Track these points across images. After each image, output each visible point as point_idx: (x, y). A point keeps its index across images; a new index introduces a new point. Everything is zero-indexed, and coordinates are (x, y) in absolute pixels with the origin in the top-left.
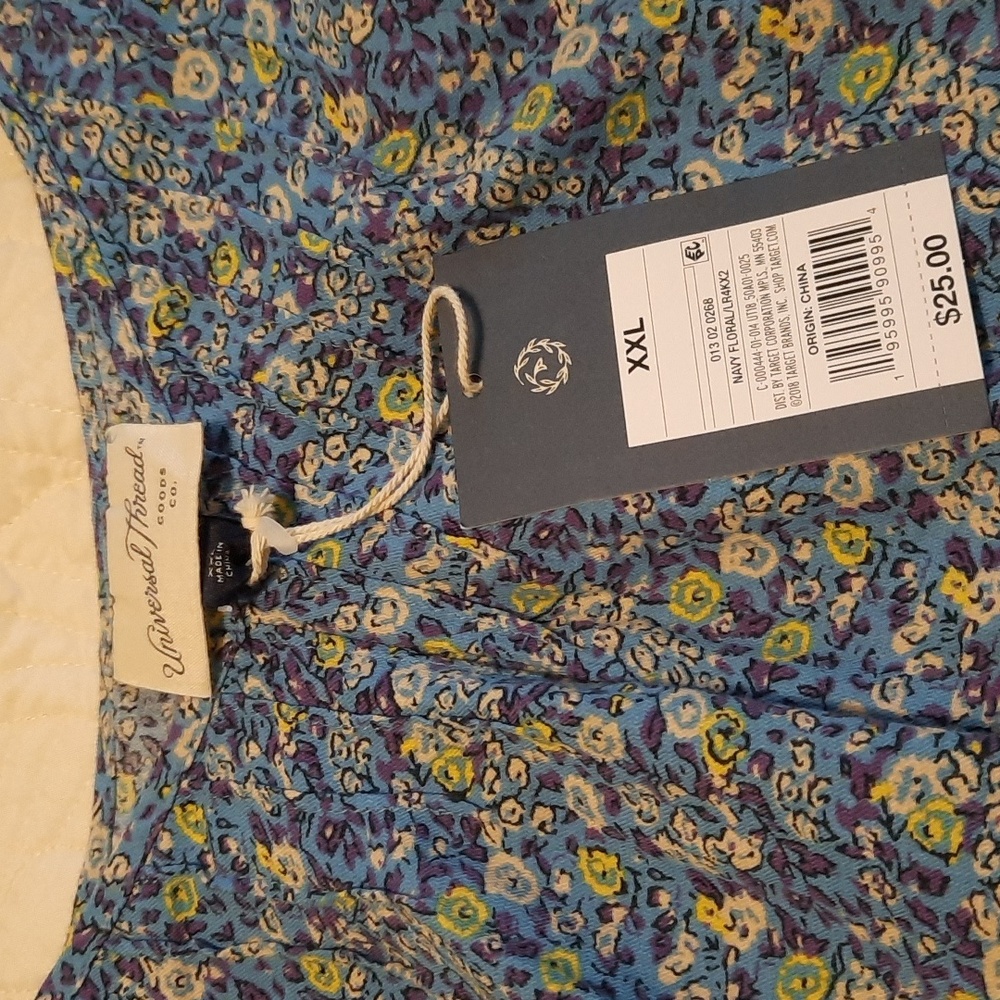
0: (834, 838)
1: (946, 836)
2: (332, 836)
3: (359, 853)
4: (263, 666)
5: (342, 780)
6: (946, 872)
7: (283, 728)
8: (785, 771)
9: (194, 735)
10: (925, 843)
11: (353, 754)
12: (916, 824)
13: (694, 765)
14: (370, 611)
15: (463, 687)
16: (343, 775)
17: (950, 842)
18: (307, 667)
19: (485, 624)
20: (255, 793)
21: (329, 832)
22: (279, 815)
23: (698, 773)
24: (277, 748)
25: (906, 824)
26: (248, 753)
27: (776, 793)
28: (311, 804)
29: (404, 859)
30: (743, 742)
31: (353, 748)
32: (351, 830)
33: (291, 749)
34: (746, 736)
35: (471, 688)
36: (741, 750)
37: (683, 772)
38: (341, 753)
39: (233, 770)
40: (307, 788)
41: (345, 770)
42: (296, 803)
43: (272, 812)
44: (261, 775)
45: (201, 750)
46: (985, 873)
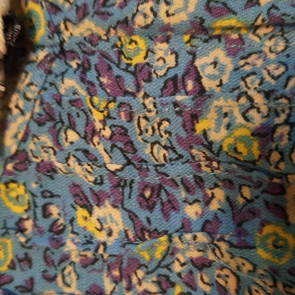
2: (151, 196)
3: (174, 208)
4: (77, 69)
5: (152, 152)
7: (97, 116)
9: (19, 128)
11: (157, 131)
16: (152, 148)
18: (118, 66)
20: (78, 169)
21: (147, 194)
22: (101, 183)
24: (94, 132)
26: (66, 139)
28: (131, 173)
29: (219, 209)
31: (156, 127)
32: (166, 191)
33: (107, 133)
38: (147, 131)
39: (55, 153)
40: (125, 161)
41: (153, 144)
42: (118, 173)
43: (95, 182)
44: (80, 155)
45: (24, 140)
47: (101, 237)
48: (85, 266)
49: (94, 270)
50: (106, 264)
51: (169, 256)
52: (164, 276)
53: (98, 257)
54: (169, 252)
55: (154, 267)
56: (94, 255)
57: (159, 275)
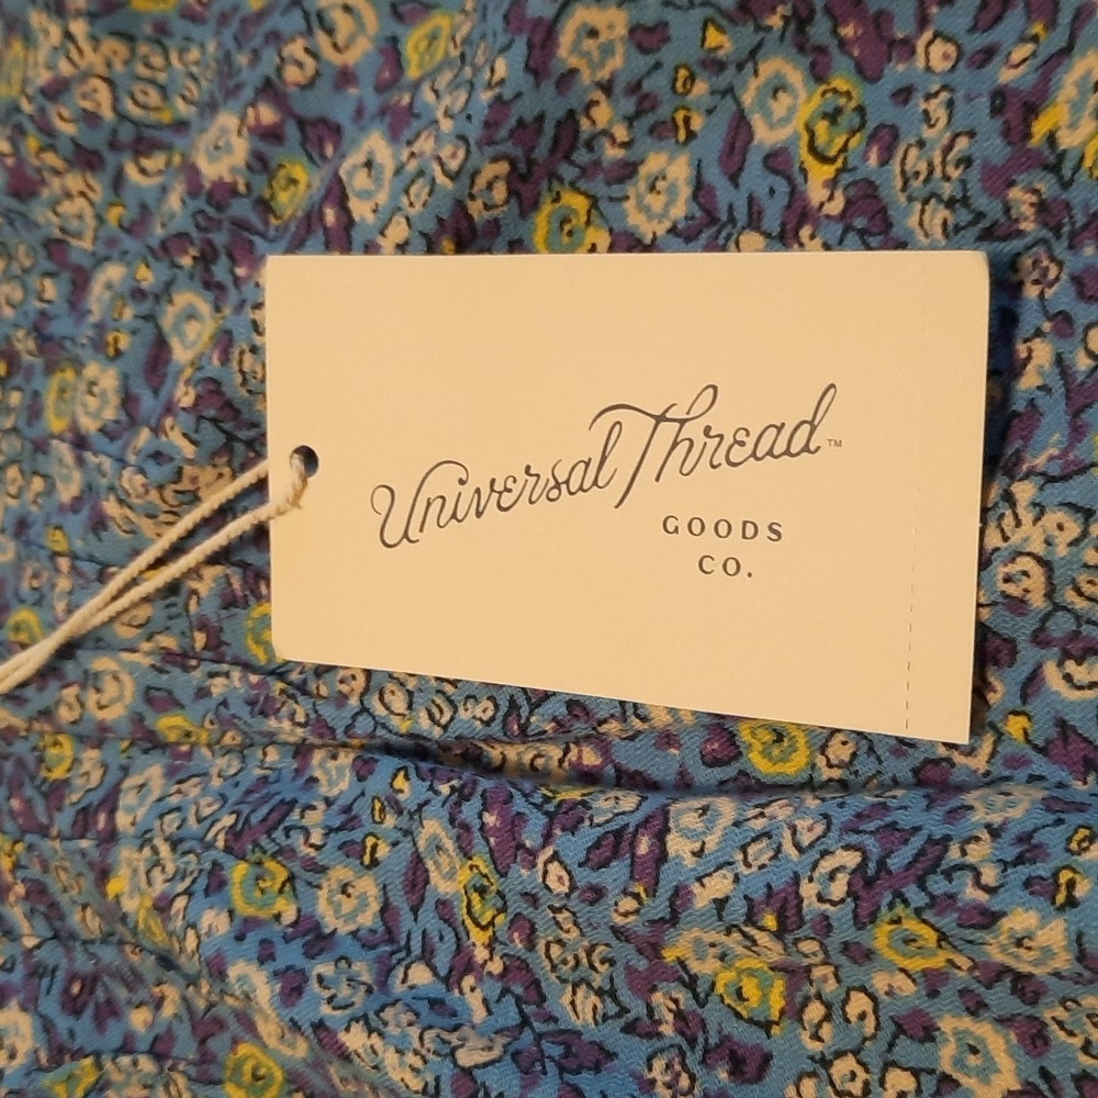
0: (624, 1011)
1: (765, 998)
6: (767, 1045)
8: (550, 938)
10: (739, 1009)
12: (726, 985)
13: (454, 929)
14: (93, 691)
15: (197, 811)
17: (769, 1008)
19: (218, 687)
23: (458, 939)
25: (713, 985)
27: (547, 964)
30: (500, 903)
34: (501, 894)
35: (206, 811)
36: (499, 913)
37: (441, 938)
46: (814, 1047)
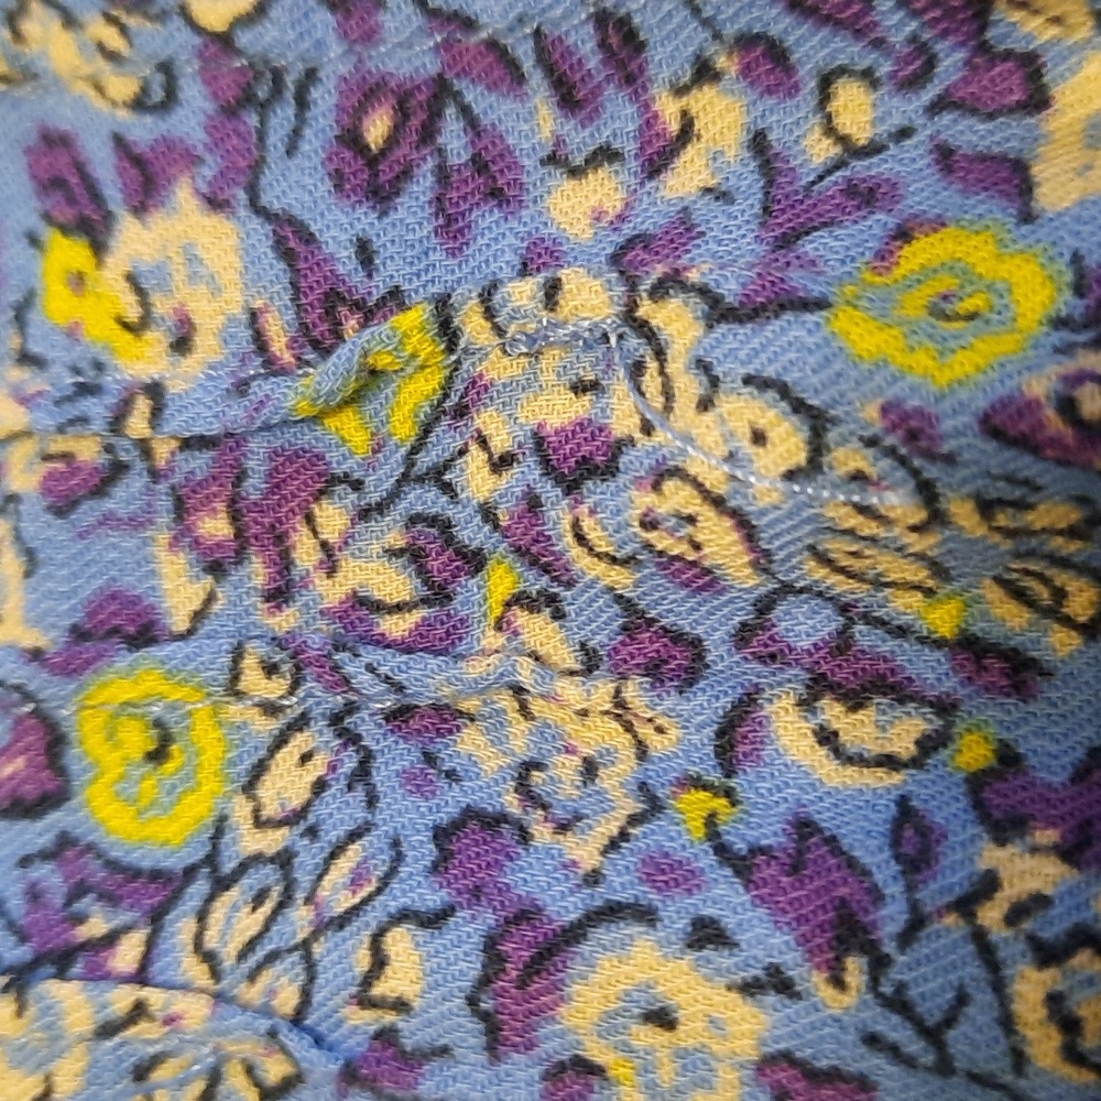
47: (144, 359)
48: (62, 506)
49: (107, 520)
50: (163, 487)
51: (445, 422)
52: (433, 521)
53: (124, 457)
54: (447, 404)
55: (389, 484)
56: (109, 449)
57: (414, 520)
